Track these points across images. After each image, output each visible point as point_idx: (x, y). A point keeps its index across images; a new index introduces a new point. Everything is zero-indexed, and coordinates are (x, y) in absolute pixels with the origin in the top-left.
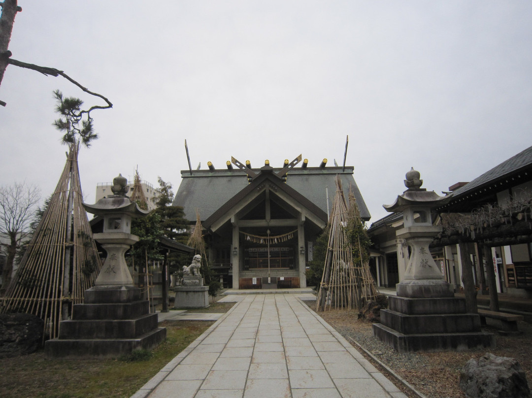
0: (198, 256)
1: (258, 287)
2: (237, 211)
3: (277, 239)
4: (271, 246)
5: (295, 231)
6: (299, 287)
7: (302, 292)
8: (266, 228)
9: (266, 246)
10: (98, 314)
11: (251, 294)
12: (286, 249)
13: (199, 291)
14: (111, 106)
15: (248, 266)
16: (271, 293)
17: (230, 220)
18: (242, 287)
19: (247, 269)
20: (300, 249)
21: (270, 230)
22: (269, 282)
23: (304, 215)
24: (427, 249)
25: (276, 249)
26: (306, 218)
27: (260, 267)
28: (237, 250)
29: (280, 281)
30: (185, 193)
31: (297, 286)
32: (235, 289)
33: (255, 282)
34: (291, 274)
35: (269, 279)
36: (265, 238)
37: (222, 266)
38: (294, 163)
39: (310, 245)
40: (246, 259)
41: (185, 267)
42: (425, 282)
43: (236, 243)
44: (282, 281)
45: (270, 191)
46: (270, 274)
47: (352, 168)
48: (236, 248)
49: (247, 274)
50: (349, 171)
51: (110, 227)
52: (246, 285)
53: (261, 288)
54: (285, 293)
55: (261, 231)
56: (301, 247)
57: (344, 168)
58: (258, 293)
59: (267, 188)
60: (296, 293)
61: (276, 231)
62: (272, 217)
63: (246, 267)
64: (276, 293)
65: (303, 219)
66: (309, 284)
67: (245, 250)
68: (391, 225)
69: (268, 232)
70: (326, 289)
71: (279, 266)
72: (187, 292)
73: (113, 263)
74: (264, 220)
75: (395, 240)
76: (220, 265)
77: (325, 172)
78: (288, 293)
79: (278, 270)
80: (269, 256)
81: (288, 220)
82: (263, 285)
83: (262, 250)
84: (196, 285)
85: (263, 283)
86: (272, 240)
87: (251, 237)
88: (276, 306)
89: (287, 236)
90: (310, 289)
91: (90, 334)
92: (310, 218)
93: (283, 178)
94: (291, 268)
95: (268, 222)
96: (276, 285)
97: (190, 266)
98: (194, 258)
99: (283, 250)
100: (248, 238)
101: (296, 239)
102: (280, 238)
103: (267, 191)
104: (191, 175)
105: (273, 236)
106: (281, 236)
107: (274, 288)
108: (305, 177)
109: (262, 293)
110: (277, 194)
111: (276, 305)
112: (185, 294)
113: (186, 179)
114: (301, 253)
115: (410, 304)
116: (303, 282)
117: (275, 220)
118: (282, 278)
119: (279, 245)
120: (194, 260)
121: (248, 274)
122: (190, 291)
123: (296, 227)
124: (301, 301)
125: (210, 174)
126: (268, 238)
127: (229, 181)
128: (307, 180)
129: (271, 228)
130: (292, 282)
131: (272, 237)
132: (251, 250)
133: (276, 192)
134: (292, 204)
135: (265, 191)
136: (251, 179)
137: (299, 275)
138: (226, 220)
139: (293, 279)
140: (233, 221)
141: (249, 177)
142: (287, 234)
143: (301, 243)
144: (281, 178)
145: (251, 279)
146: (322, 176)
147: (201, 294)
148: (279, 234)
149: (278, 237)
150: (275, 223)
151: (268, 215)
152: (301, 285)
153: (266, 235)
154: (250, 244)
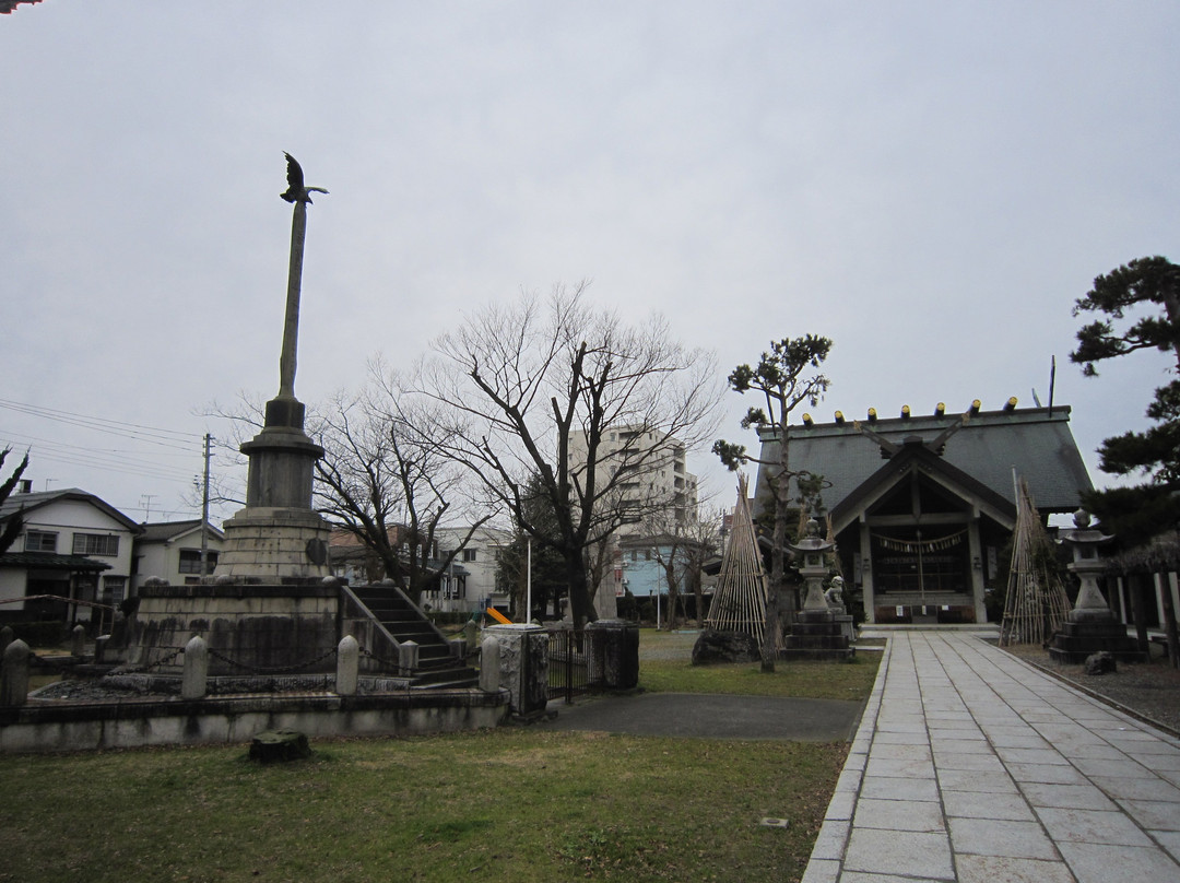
0: (838, 578)
1: (906, 619)
2: (870, 504)
3: (934, 545)
4: (924, 555)
5: (963, 532)
6: (975, 622)
7: (981, 629)
8: (914, 528)
9: (915, 555)
10: (813, 631)
12: (948, 559)
14: (831, 485)
15: (887, 588)
16: (930, 629)
17: (858, 519)
18: (879, 620)
20: (973, 561)
21: (921, 530)
22: (924, 612)
23: (978, 508)
24: (1094, 582)
25: (931, 559)
26: (982, 513)
28: (870, 563)
29: (942, 613)
31: (972, 620)
32: (870, 623)
33: (900, 613)
34: (959, 600)
35: (924, 607)
36: (914, 543)
39: (992, 553)
42: (1091, 611)
43: (866, 553)
44: (945, 611)
45: (919, 472)
46: (924, 600)
47: (1067, 409)
48: (868, 560)
50: (1061, 416)
51: (811, 563)
52: (886, 617)
53: (911, 622)
54: (952, 629)
55: (906, 533)
56: (975, 559)
57: (1051, 410)
58: (908, 629)
59: (915, 467)
60: (972, 629)
61: (931, 532)
62: (924, 511)
63: (883, 588)
64: (939, 629)
65: (977, 515)
66: (990, 619)
67: (881, 561)
69: (919, 534)
70: (1010, 621)
71: (937, 588)
73: (816, 592)
74: (911, 516)
77: (1014, 419)
78: (958, 629)
79: (937, 594)
80: (921, 570)
81: (951, 514)
82: (914, 618)
83: (906, 560)
85: (915, 614)
86: (925, 546)
87: (889, 542)
89: (951, 540)
90: (993, 625)
91: (810, 645)
92: (988, 513)
93: (940, 452)
94: (959, 591)
95: (918, 517)
96: (936, 618)
99: (944, 560)
100: (886, 544)
101: (964, 546)
102: (939, 544)
103: (915, 472)
104: (775, 435)
105: (926, 539)
106: (940, 540)
107: (933, 623)
108: (976, 432)
110: (931, 476)
113: (767, 443)
114: (976, 568)
115: (1074, 628)
116: (981, 613)
117: (928, 515)
118: (945, 608)
119: (938, 553)
121: (887, 601)
123: (964, 525)
124: (980, 640)
125: (807, 434)
126: (919, 543)
128: (981, 437)
129: (922, 528)
130: (963, 615)
131: (924, 542)
132: (889, 560)
133: (930, 472)
134: (956, 492)
135: (911, 473)
137: (973, 603)
138: (852, 519)
139: (964, 608)
140: (862, 520)
142: (950, 536)
143: (975, 551)
144: (936, 452)
145: (894, 609)
146: (1007, 427)
148: (938, 537)
149: (935, 541)
150: (926, 519)
151: (917, 508)
152: (978, 619)
153: (915, 539)
154: (890, 553)
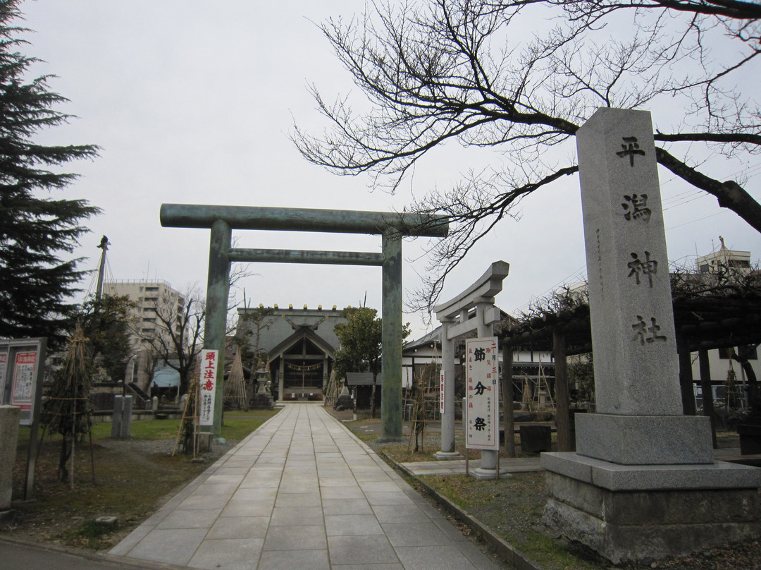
0: (269, 382)
1: (295, 399)
2: (285, 350)
3: (310, 368)
4: (305, 372)
5: (321, 363)
6: (322, 400)
8: (302, 361)
9: (302, 372)
10: (260, 400)
11: (291, 403)
12: (316, 374)
16: (304, 403)
18: (284, 399)
20: (324, 375)
22: (303, 396)
23: (327, 354)
25: (309, 374)
27: (297, 386)
28: (283, 374)
29: (310, 396)
32: (280, 400)
33: (293, 396)
34: (317, 391)
35: (303, 394)
40: (288, 380)
43: (282, 369)
45: (306, 338)
46: (304, 391)
51: (261, 377)
52: (287, 398)
53: (298, 400)
54: (312, 403)
55: (299, 362)
56: (325, 373)
58: (296, 403)
59: (305, 336)
60: (320, 403)
61: (309, 362)
62: (307, 353)
63: (288, 386)
64: (307, 403)
65: (327, 357)
67: (288, 374)
69: (304, 363)
71: (310, 386)
74: (301, 355)
78: (314, 403)
79: (309, 388)
80: (304, 378)
81: (317, 356)
83: (298, 374)
85: (299, 397)
87: (292, 366)
88: (307, 412)
91: (258, 405)
92: (331, 357)
93: (314, 330)
94: (317, 387)
95: (304, 356)
96: (307, 398)
99: (313, 374)
100: (290, 366)
101: (322, 368)
102: (312, 367)
104: (246, 312)
105: (307, 365)
107: (306, 400)
108: (332, 319)
109: (298, 403)
110: (310, 339)
117: (309, 355)
118: (311, 394)
119: (311, 371)
121: (288, 391)
123: (322, 361)
125: (260, 312)
126: (304, 367)
128: (335, 321)
129: (306, 360)
130: (317, 397)
131: (306, 367)
132: (291, 374)
134: (320, 347)
135: (303, 338)
138: (277, 356)
139: (318, 394)
140: (281, 356)
142: (316, 365)
143: (325, 371)
144: (312, 330)
145: (291, 394)
148: (311, 365)
150: (308, 357)
151: (304, 352)
153: (302, 365)
154: (292, 370)
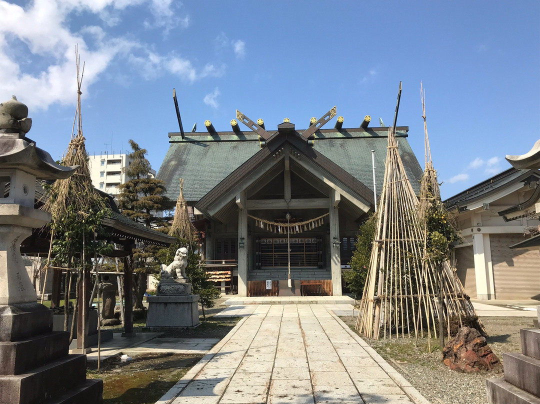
0: (183, 250)
1: (274, 293)
2: (245, 187)
3: (300, 227)
4: (292, 236)
5: (325, 215)
6: (331, 295)
7: (335, 302)
8: (285, 212)
9: (285, 236)
11: (263, 303)
12: (312, 240)
13: (183, 303)
15: (260, 264)
16: (292, 303)
17: (234, 200)
18: (251, 293)
19: (259, 268)
20: (332, 240)
21: (291, 214)
22: (290, 286)
23: (339, 193)
25: (299, 241)
26: (341, 196)
27: (276, 265)
28: (245, 241)
29: (304, 286)
30: (173, 163)
31: (329, 293)
32: (241, 296)
33: (269, 286)
34: (319, 275)
35: (290, 282)
36: (284, 225)
37: (224, 263)
38: (326, 119)
40: (257, 253)
41: (164, 266)
43: (243, 232)
45: (290, 158)
46: (290, 275)
47: (406, 129)
48: (244, 239)
49: (258, 274)
50: (403, 133)
52: (257, 291)
53: (277, 295)
54: (311, 302)
55: (278, 216)
56: (334, 238)
57: (395, 129)
58: (274, 303)
59: (287, 154)
60: (327, 302)
61: (299, 215)
62: (294, 196)
63: (257, 264)
64: (300, 302)
65: (337, 198)
66: (345, 292)
67: (257, 241)
68: (466, 207)
69: (288, 216)
71: (302, 265)
72: (166, 304)
74: (283, 200)
75: (471, 229)
76: (222, 262)
77: (367, 134)
78: (317, 302)
79: (301, 269)
80: (289, 250)
81: (315, 199)
82: (280, 291)
83: (279, 241)
84: (180, 294)
85: (281, 288)
86: (293, 228)
87: (265, 224)
88: (301, 327)
90: (347, 298)
92: (347, 197)
93: (309, 141)
94: (321, 267)
95: (289, 202)
96: (298, 291)
97: (171, 264)
98: (177, 252)
99: (308, 241)
100: (261, 225)
101: (326, 227)
102: (304, 226)
103: (287, 159)
104: (183, 139)
105: (294, 222)
106: (304, 223)
107: (296, 295)
108: (339, 142)
109: (280, 303)
110: (301, 163)
111: (300, 324)
112: (162, 306)
113: (175, 144)
114: (334, 246)
116: (337, 286)
117: (296, 200)
119: (303, 235)
120: (178, 255)
122: (170, 303)
123: (327, 211)
124: (338, 318)
125: (209, 138)
126: (288, 225)
127: (235, 147)
128: (342, 146)
129: (291, 212)
130: (322, 288)
131: (292, 224)
132: (264, 241)
133: (299, 159)
135: (284, 158)
136: (264, 143)
137: (331, 278)
138: (229, 200)
141: (262, 140)
143: (334, 231)
144: (306, 140)
145: (265, 282)
146: (362, 139)
147: (186, 306)
148: (302, 221)
149: (301, 224)
150: (296, 204)
151: (288, 193)
152: (334, 291)
153: (286, 222)
154: (266, 234)
